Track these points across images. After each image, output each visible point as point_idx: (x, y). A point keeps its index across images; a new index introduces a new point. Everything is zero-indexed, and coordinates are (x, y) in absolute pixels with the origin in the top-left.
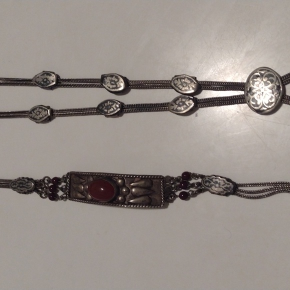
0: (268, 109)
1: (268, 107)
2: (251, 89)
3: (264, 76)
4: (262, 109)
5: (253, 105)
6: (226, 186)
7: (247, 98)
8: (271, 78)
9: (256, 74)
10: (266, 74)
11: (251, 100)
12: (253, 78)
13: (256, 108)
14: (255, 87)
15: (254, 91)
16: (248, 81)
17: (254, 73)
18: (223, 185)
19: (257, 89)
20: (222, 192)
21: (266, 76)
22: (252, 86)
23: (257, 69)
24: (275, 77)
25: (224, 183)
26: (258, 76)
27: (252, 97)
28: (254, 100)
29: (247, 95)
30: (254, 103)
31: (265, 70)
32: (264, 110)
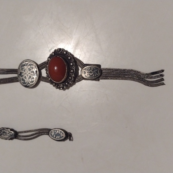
0: (32, 85)
1: (31, 84)
2: (21, 73)
3: (28, 65)
4: (28, 85)
5: (23, 83)
6: (10, 134)
7: (19, 79)
8: (32, 66)
9: (23, 64)
10: (28, 64)
11: (21, 80)
12: (22, 66)
13: (25, 85)
14: (23, 72)
15: (23, 74)
16: (19, 68)
17: (22, 63)
18: (8, 133)
19: (24, 73)
20: (8, 138)
21: (29, 65)
22: (21, 71)
23: (24, 61)
24: (34, 66)
25: (9, 132)
26: (24, 65)
27: (22, 78)
28: (23, 80)
29: (19, 77)
30: (23, 82)
31: (28, 61)
32: (29, 86)
